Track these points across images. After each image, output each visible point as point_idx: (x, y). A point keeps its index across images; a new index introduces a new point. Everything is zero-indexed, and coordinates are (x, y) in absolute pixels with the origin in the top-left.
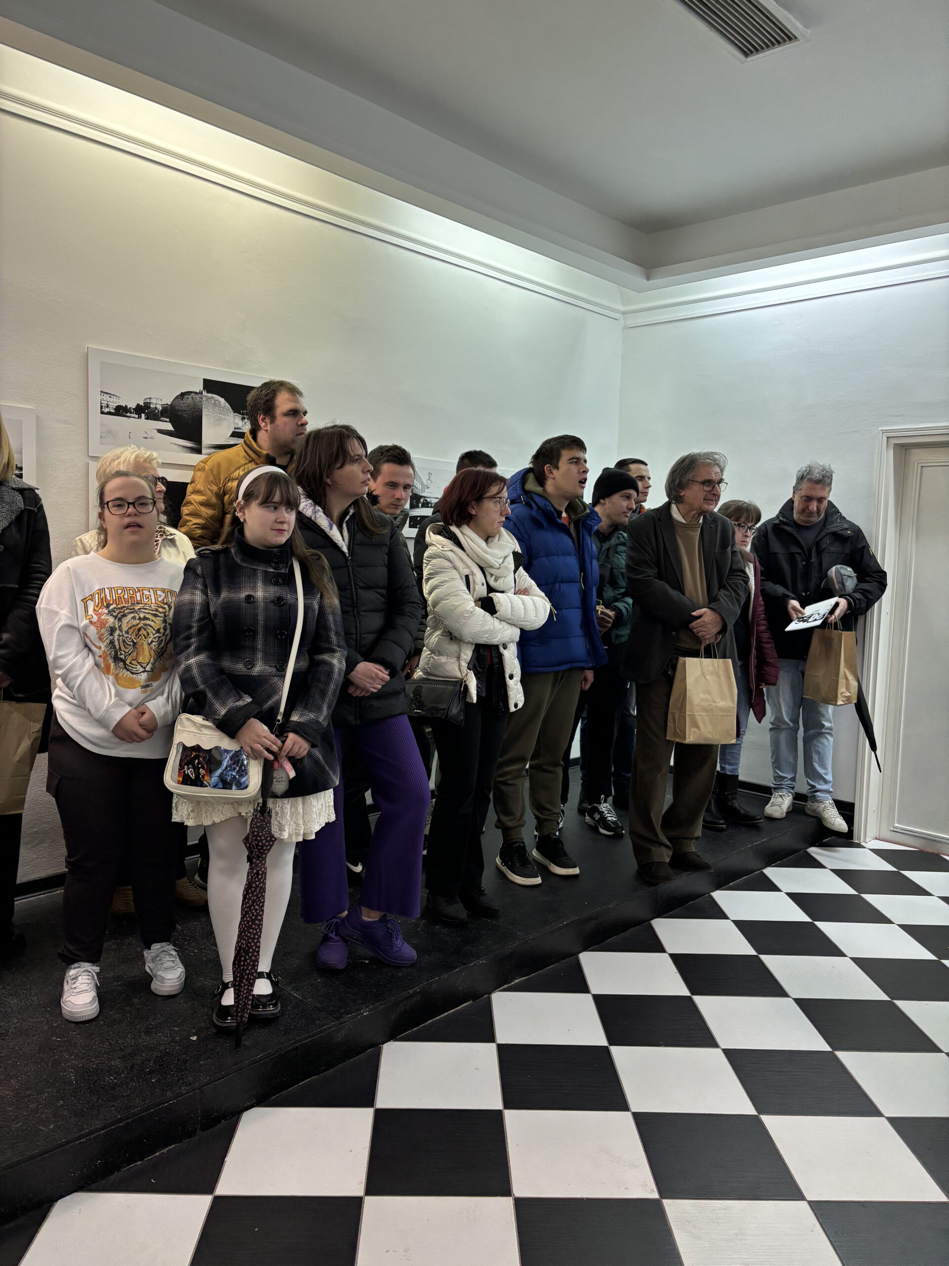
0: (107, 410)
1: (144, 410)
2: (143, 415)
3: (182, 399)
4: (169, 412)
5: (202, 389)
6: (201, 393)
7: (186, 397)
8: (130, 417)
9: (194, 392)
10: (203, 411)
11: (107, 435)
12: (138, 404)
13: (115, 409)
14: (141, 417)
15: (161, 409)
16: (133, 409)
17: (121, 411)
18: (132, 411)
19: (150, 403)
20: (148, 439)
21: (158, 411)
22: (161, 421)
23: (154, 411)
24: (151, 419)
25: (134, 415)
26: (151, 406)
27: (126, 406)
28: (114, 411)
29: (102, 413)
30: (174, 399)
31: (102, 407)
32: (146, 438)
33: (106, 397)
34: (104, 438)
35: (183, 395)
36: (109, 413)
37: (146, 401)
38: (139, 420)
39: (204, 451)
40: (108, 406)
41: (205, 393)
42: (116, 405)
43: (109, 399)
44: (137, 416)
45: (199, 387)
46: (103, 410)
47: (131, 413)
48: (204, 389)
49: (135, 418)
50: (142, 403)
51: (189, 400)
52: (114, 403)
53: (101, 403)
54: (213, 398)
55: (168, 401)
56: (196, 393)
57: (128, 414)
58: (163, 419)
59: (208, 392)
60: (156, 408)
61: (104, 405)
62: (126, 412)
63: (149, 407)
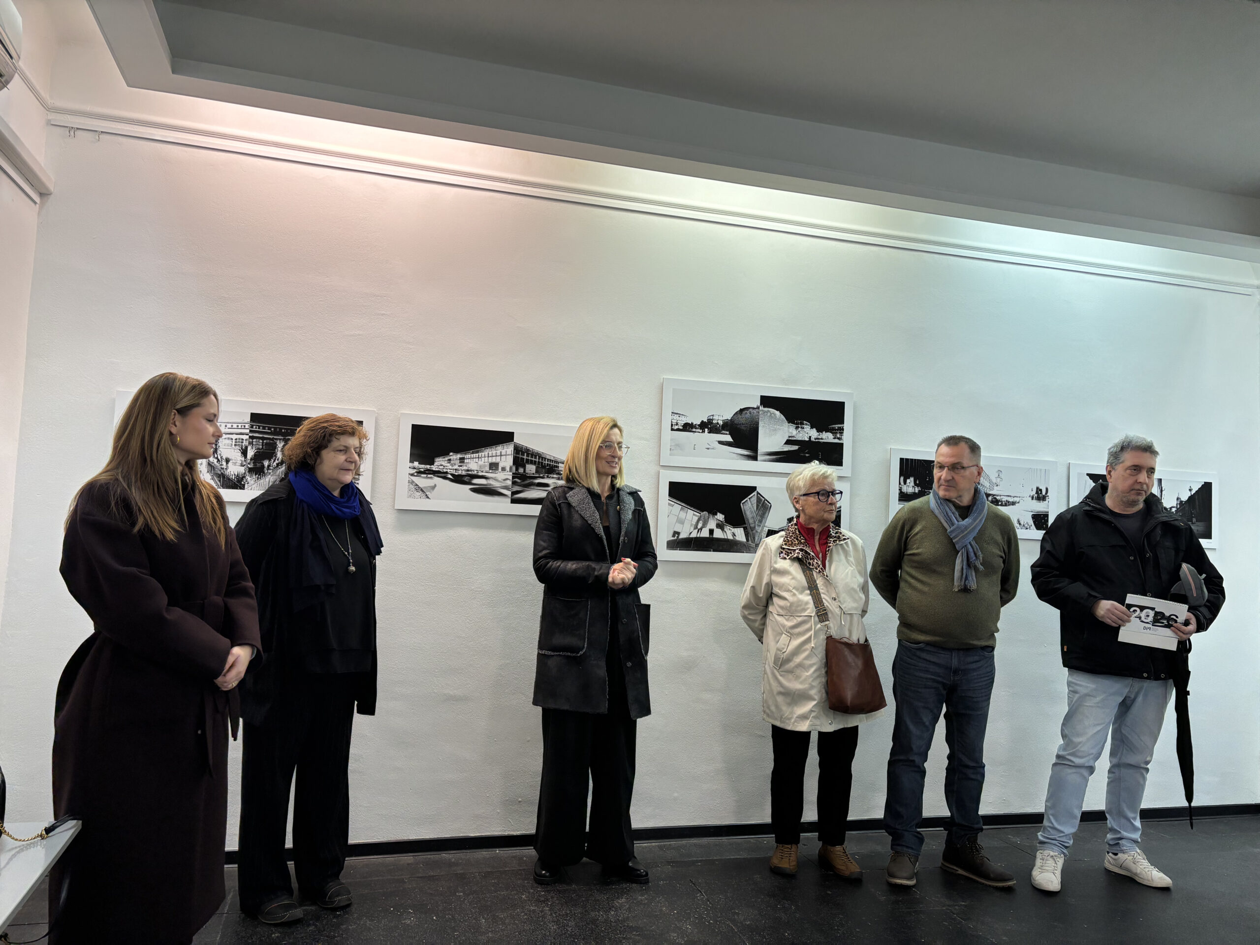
0: (676, 427)
1: (708, 426)
2: (706, 430)
3: (741, 415)
4: (729, 426)
5: (759, 404)
6: (758, 408)
7: (744, 412)
8: (695, 432)
9: (752, 408)
10: (760, 423)
11: (676, 447)
12: (702, 421)
13: (683, 426)
14: (704, 432)
15: (722, 423)
16: (698, 425)
17: (688, 427)
18: (697, 427)
19: (712, 420)
20: (710, 450)
21: (720, 426)
22: (722, 434)
23: (716, 426)
24: (713, 433)
25: (699, 430)
26: (714, 422)
27: (692, 423)
28: (682, 428)
29: (672, 430)
30: (734, 415)
31: (672, 425)
32: (708, 449)
33: (676, 417)
34: (673, 450)
35: (742, 410)
36: (678, 430)
37: (710, 418)
38: (703, 434)
39: (759, 458)
40: (677, 424)
41: (761, 408)
42: (684, 423)
43: (678, 418)
44: (701, 431)
45: (756, 403)
46: (673, 427)
47: (696, 429)
48: (761, 404)
49: (699, 432)
50: (705, 420)
51: (747, 415)
52: (682, 421)
53: (672, 422)
54: (769, 411)
55: (728, 416)
56: (753, 408)
57: (694, 430)
58: (723, 432)
59: (764, 407)
60: (718, 423)
61: (673, 423)
62: (692, 428)
63: (712, 423)
